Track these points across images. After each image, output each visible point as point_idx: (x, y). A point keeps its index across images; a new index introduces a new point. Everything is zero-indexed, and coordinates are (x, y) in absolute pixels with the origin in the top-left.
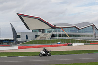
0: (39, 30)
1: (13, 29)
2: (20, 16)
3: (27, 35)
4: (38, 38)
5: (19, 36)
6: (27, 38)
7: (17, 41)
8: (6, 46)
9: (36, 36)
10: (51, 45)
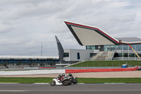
0: (96, 47)
1: (59, 44)
2: (69, 25)
3: (78, 54)
4: (94, 58)
5: (67, 55)
6: (79, 58)
7: (64, 62)
8: (48, 68)
9: (92, 55)
10: (112, 68)
